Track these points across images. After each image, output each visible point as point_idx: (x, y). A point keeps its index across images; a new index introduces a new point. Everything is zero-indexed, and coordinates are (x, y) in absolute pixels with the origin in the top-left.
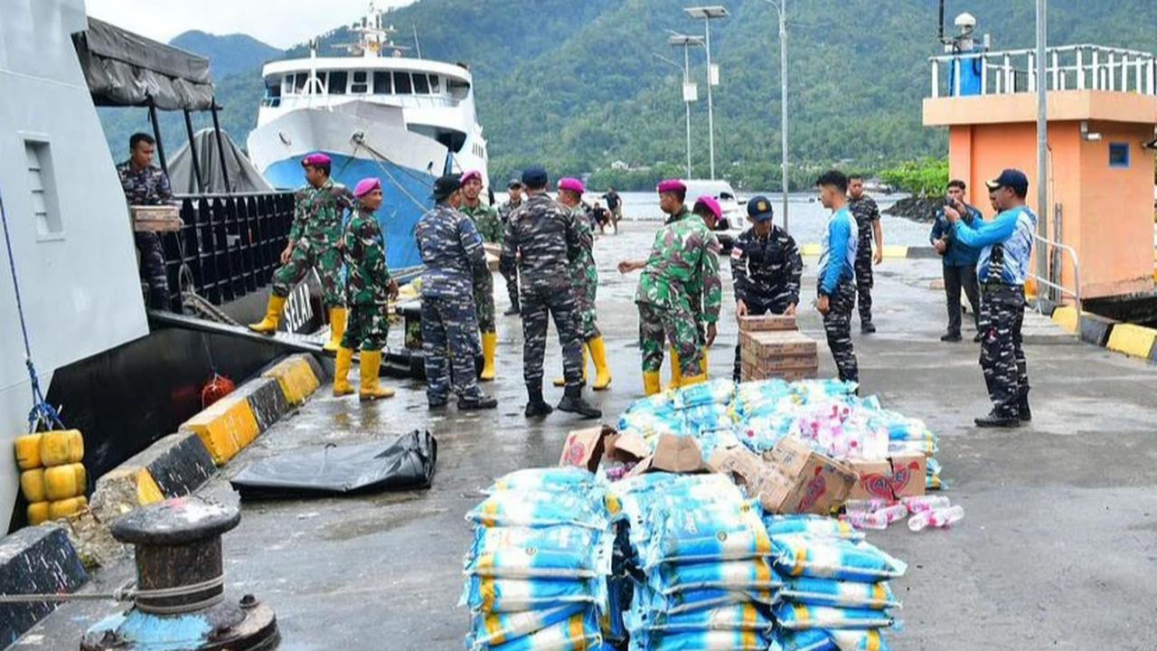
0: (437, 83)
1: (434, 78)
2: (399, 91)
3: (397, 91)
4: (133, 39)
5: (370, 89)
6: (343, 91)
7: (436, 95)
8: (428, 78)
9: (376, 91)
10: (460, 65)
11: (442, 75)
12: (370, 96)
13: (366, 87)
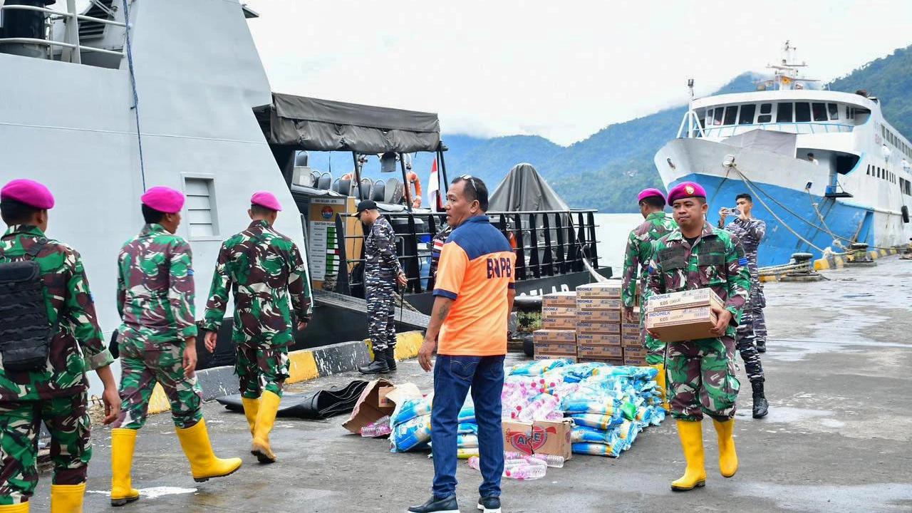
0: (836, 111)
1: (834, 107)
2: (799, 119)
3: (798, 120)
4: (339, 106)
5: (774, 119)
6: (751, 121)
7: (835, 122)
8: (827, 107)
9: (779, 120)
10: (859, 93)
11: (842, 104)
12: (773, 126)
13: (770, 116)
